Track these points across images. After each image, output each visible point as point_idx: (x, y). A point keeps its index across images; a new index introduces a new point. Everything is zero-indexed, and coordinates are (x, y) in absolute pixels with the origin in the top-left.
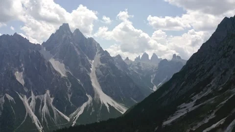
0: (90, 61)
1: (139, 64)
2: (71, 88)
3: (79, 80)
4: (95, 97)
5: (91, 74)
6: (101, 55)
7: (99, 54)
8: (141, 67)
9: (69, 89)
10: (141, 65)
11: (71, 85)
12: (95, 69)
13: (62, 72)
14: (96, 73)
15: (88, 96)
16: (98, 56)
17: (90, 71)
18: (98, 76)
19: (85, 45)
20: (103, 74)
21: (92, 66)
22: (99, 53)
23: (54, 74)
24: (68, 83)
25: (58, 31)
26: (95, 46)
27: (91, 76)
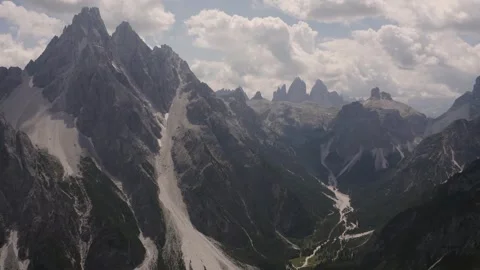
0: (157, 115)
1: (288, 111)
2: (90, 220)
3: (119, 185)
4: (168, 246)
5: (157, 157)
6: (190, 99)
7: (185, 95)
8: (292, 121)
9: (83, 222)
10: (293, 116)
11: (90, 207)
12: (171, 142)
13: (69, 160)
14: (173, 155)
15: (146, 241)
16: (181, 101)
17: (155, 149)
18: (179, 168)
19: (146, 70)
20: (195, 163)
21: (164, 133)
22: (186, 90)
23: (33, 174)
24: (81, 201)
25: (67, 30)
26: (174, 70)
27: (158, 166)
